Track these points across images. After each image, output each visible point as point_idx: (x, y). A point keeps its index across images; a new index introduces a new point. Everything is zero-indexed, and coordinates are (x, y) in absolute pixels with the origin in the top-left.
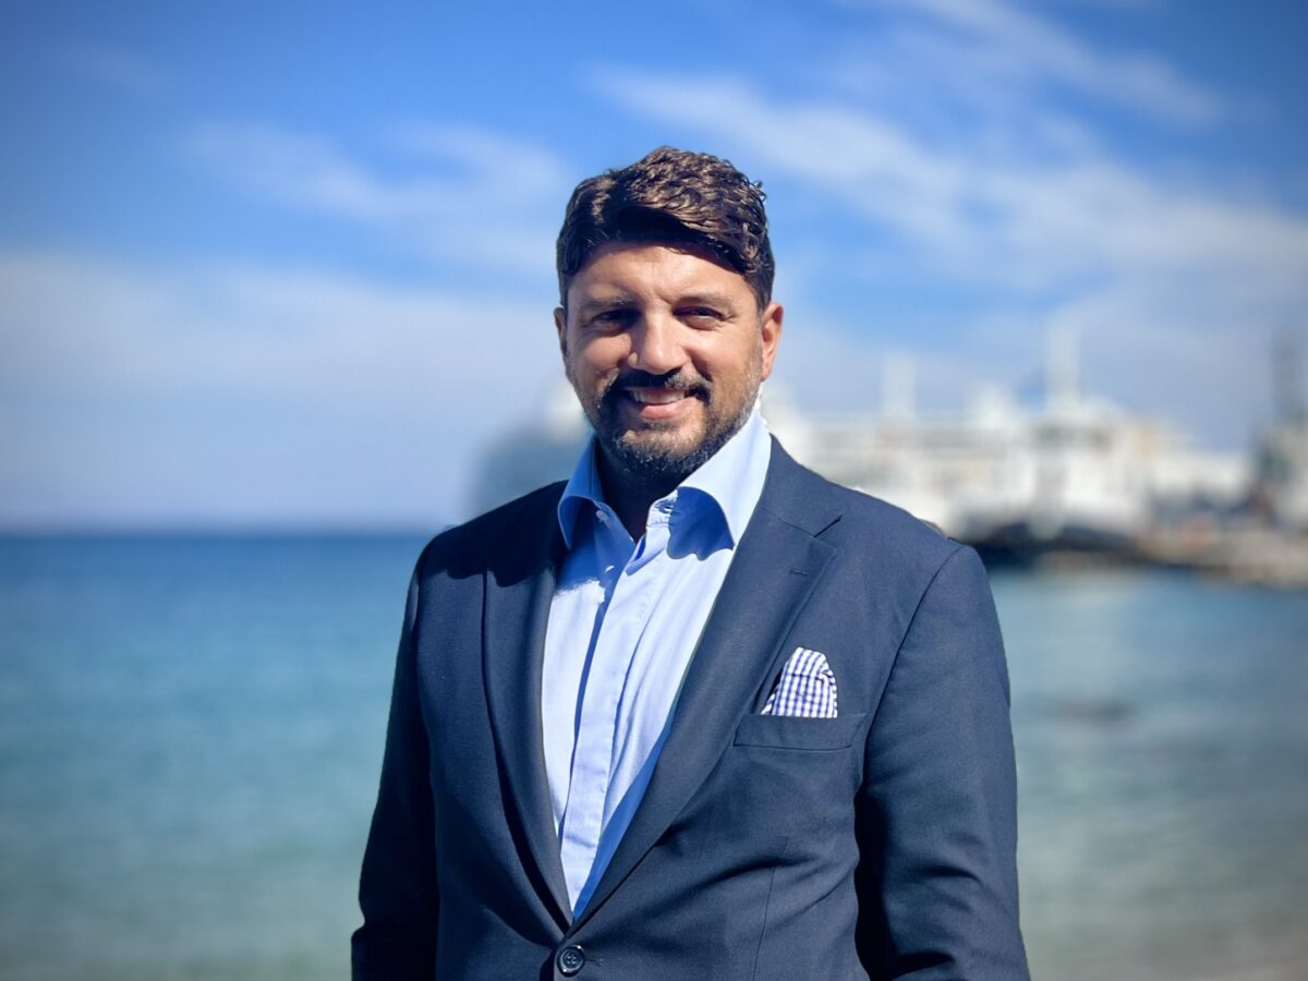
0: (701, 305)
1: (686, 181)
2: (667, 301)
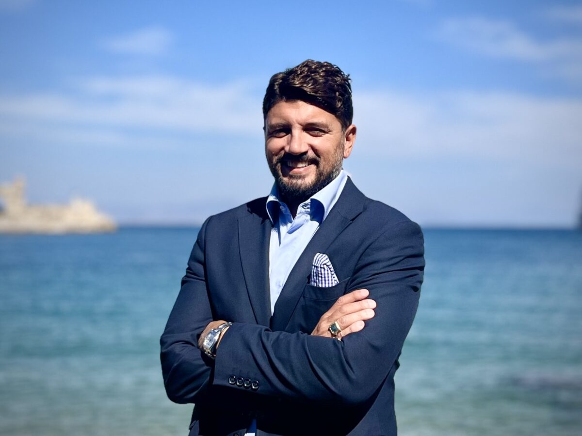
0: (314, 127)
2: (301, 125)
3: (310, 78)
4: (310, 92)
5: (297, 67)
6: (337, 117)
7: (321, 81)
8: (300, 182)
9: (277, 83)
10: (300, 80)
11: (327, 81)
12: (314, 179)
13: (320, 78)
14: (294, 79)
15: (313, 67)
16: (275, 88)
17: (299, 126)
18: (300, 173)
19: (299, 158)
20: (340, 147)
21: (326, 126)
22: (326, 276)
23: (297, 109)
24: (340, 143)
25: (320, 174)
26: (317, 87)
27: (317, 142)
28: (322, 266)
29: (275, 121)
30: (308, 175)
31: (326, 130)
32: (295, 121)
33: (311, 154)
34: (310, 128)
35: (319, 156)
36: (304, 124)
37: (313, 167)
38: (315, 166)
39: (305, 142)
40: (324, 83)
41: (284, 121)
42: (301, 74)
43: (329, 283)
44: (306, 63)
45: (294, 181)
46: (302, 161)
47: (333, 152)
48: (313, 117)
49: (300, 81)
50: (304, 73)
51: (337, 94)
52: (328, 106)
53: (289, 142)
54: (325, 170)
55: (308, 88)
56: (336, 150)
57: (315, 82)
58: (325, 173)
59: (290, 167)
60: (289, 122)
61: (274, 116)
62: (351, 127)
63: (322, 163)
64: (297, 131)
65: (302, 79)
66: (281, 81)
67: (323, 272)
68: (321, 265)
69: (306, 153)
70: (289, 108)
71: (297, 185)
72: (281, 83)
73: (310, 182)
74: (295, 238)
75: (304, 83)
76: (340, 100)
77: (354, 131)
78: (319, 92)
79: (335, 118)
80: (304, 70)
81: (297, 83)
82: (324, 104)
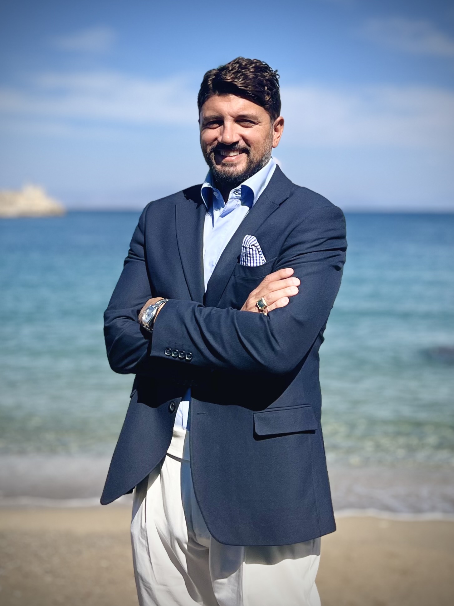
0: (245, 118)
1: (243, 71)
2: (232, 117)
3: (241, 74)
4: (241, 87)
5: (229, 64)
6: (265, 109)
7: (251, 76)
8: (232, 169)
9: (211, 78)
10: (231, 75)
11: (257, 76)
12: (245, 167)
13: (251, 74)
14: (225, 75)
15: (244, 64)
16: (209, 84)
17: (231, 118)
18: (232, 161)
19: (230, 147)
20: (269, 137)
21: (256, 118)
22: (255, 256)
23: (229, 103)
24: (269, 133)
25: (250, 162)
26: (247, 82)
27: (248, 132)
28: (251, 247)
29: (209, 113)
30: (239, 163)
31: (256, 121)
32: (227, 113)
33: (242, 144)
34: (241, 120)
35: (249, 146)
36: (236, 116)
37: (244, 155)
38: (246, 155)
39: (236, 133)
40: (253, 78)
41: (218, 114)
42: (232, 70)
43: (257, 263)
44: (237, 60)
45: (227, 169)
46: (234, 150)
47: (262, 142)
48: (244, 109)
49: (232, 77)
50: (235, 69)
51: (266, 88)
52: (257, 100)
53: (222, 133)
54: (255, 159)
55: (239, 83)
56: (265, 140)
57: (246, 77)
58: (255, 161)
59: (223, 156)
60: (221, 115)
61: (208, 109)
62: (279, 119)
63: (252, 153)
64: (229, 123)
65: (233, 75)
66: (214, 77)
67: (251, 253)
68: (249, 246)
69: (237, 143)
70: (222, 101)
71: (229, 172)
72: (214, 78)
73: (241, 169)
74: (227, 222)
75: (236, 78)
76: (268, 94)
77: (281, 122)
78: (249, 87)
79: (264, 110)
80: (235, 67)
81: (229, 78)
82: (253, 97)
